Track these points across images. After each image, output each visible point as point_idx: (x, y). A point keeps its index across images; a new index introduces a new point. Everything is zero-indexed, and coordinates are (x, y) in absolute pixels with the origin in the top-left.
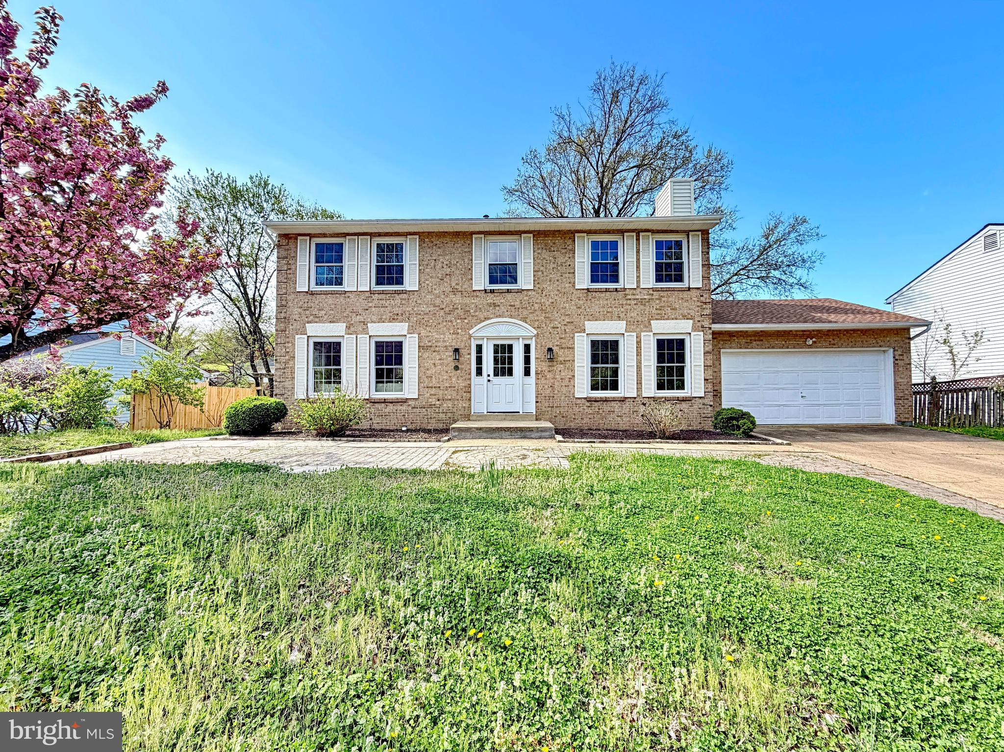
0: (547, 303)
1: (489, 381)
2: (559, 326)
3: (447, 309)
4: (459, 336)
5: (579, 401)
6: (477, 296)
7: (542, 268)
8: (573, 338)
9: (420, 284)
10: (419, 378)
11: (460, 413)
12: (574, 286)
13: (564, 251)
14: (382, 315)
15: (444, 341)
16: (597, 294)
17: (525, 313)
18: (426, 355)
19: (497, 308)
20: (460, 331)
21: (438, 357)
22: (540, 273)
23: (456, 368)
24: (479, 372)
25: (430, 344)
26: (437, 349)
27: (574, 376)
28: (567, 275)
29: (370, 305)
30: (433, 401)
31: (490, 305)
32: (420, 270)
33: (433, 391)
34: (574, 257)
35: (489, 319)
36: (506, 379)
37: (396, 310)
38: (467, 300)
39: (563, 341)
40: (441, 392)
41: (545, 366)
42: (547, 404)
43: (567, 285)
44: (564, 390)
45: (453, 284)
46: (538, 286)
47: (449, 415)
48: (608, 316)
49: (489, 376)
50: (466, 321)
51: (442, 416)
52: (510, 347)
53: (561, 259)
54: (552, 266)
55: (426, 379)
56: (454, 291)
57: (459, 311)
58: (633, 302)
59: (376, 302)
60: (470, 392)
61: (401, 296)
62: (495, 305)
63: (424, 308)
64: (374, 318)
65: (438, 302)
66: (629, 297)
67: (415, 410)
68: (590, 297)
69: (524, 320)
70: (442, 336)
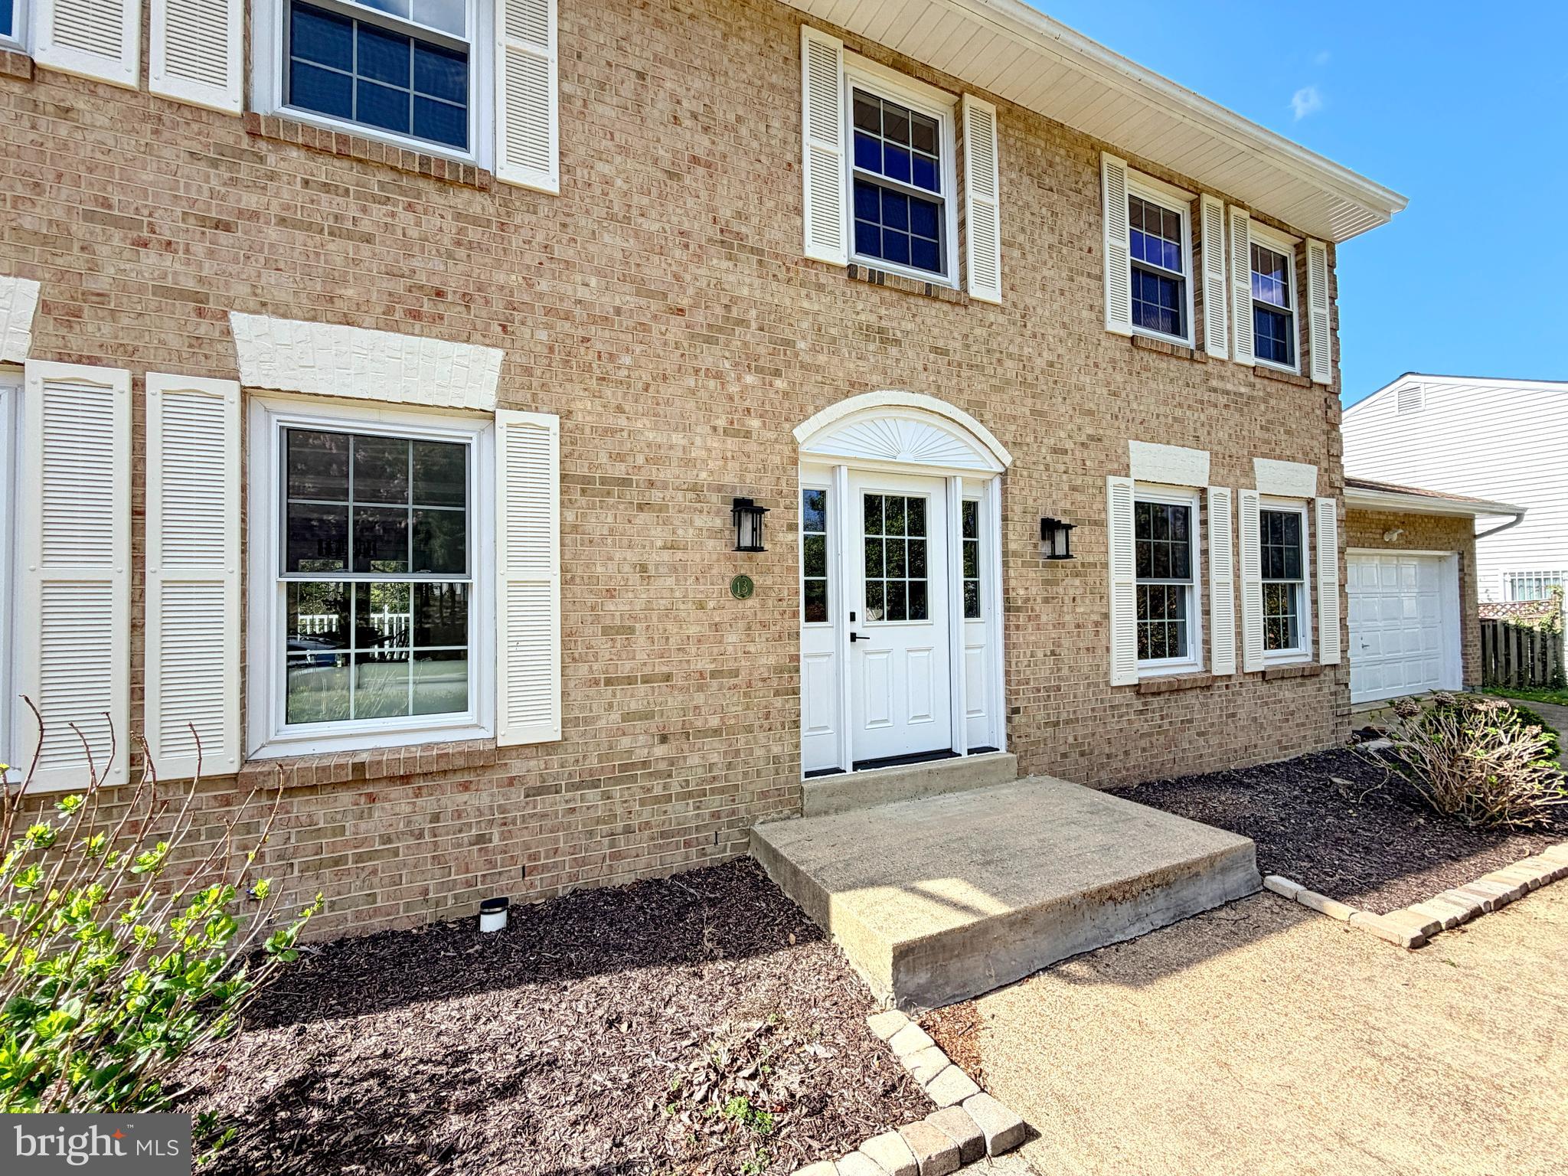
0: (1040, 363)
1: (853, 637)
2: (1069, 445)
3: (700, 317)
4: (752, 447)
5: (1119, 698)
6: (820, 287)
7: (1021, 238)
8: (1102, 490)
9: (565, 169)
10: (568, 636)
11: (759, 786)
12: (1101, 322)
13: (1075, 198)
14: (335, 279)
15: (688, 463)
16: (1151, 360)
17: (981, 385)
18: (600, 521)
19: (894, 351)
20: (755, 423)
21: (659, 535)
22: (1016, 253)
23: (742, 587)
24: (817, 607)
25: (619, 470)
26: (656, 496)
27: (1106, 616)
28: (1084, 280)
29: (251, 200)
30: (639, 745)
31: (868, 332)
32: (565, 99)
33: (637, 698)
34: (1100, 227)
35: (865, 387)
36: (906, 629)
37: (427, 268)
38: (784, 296)
39: (1078, 496)
40: (675, 701)
41: (1030, 583)
42: (1041, 716)
43: (1085, 314)
44: (1085, 661)
45: (725, 213)
46: (1011, 295)
47: (714, 802)
48: (1173, 433)
49: (853, 617)
50: (780, 384)
51: (683, 812)
52: (918, 506)
53: (1070, 224)
54: (1050, 239)
55: (602, 644)
56: (729, 242)
57: (751, 335)
58: (1223, 400)
59: (290, 193)
60: (796, 691)
61: (462, 198)
62: (884, 338)
63: (587, 288)
64: (279, 286)
65: (655, 271)
66: (1214, 383)
67: (543, 804)
68: (1137, 367)
69: (976, 409)
70: (677, 439)
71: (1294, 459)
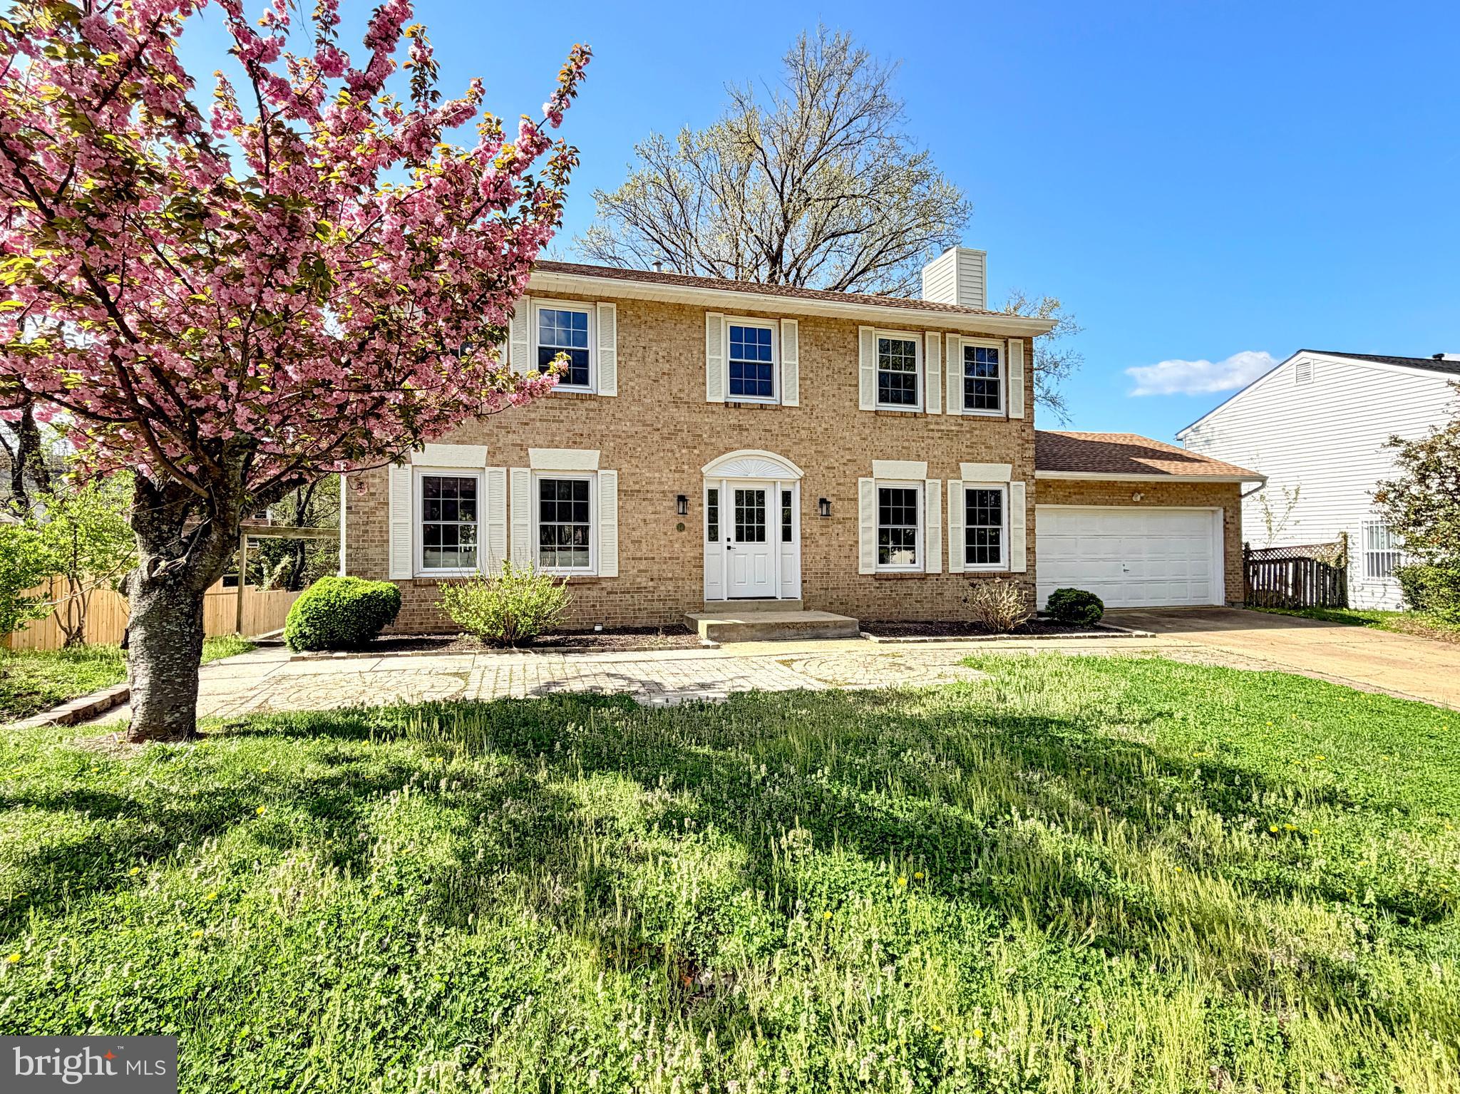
0: (820, 430)
1: (729, 548)
2: (836, 465)
3: (665, 431)
4: (685, 476)
5: (864, 580)
6: (713, 412)
7: (811, 375)
8: (856, 484)
9: (619, 387)
10: (620, 542)
11: (687, 600)
12: (857, 406)
13: (842, 351)
14: (554, 435)
15: (661, 483)
16: (889, 421)
17: (788, 443)
18: (629, 506)
19: (745, 433)
20: (686, 467)
21: (651, 509)
22: (808, 382)
23: (681, 527)
24: (714, 536)
25: (637, 487)
26: (649, 496)
27: (857, 542)
28: (847, 388)
29: (533, 415)
30: (643, 581)
31: (733, 427)
32: (619, 362)
33: (643, 565)
34: (857, 361)
35: (732, 449)
36: (755, 545)
37: (578, 428)
38: (697, 418)
39: (842, 488)
40: (656, 567)
41: (815, 527)
42: (818, 585)
43: (847, 404)
44: (844, 562)
45: (675, 391)
46: (805, 402)
47: (670, 604)
48: (904, 454)
49: (729, 540)
50: (696, 451)
51: (658, 606)
52: (761, 494)
53: (839, 363)
54: (826, 372)
55: (631, 546)
56: (677, 402)
57: (684, 434)
58: (939, 434)
59: (542, 411)
60: (702, 567)
61: (587, 404)
62: (741, 428)
63: (627, 427)
64: (540, 439)
65: (649, 417)
66: (932, 427)
67: (612, 597)
68: (879, 424)
69: (785, 453)
70: (657, 475)
71: (992, 461)
